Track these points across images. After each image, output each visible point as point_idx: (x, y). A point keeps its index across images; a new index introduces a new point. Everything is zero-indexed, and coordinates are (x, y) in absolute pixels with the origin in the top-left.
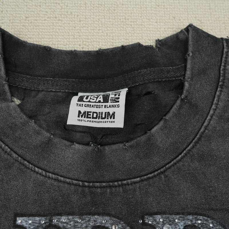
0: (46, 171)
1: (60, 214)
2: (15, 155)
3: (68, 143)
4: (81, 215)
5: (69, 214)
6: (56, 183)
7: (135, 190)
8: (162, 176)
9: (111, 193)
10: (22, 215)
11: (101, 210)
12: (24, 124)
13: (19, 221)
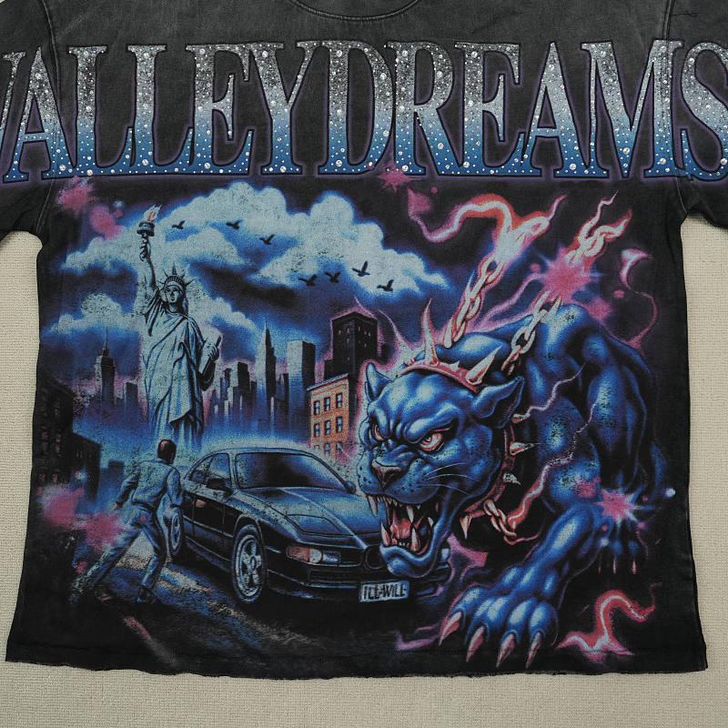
0: (317, 10)
1: (328, 40)
4: (342, 40)
5: (332, 40)
6: (323, 18)
7: (381, 25)
8: (402, 15)
9: (364, 26)
10: (301, 41)
11: (356, 37)
13: (299, 45)
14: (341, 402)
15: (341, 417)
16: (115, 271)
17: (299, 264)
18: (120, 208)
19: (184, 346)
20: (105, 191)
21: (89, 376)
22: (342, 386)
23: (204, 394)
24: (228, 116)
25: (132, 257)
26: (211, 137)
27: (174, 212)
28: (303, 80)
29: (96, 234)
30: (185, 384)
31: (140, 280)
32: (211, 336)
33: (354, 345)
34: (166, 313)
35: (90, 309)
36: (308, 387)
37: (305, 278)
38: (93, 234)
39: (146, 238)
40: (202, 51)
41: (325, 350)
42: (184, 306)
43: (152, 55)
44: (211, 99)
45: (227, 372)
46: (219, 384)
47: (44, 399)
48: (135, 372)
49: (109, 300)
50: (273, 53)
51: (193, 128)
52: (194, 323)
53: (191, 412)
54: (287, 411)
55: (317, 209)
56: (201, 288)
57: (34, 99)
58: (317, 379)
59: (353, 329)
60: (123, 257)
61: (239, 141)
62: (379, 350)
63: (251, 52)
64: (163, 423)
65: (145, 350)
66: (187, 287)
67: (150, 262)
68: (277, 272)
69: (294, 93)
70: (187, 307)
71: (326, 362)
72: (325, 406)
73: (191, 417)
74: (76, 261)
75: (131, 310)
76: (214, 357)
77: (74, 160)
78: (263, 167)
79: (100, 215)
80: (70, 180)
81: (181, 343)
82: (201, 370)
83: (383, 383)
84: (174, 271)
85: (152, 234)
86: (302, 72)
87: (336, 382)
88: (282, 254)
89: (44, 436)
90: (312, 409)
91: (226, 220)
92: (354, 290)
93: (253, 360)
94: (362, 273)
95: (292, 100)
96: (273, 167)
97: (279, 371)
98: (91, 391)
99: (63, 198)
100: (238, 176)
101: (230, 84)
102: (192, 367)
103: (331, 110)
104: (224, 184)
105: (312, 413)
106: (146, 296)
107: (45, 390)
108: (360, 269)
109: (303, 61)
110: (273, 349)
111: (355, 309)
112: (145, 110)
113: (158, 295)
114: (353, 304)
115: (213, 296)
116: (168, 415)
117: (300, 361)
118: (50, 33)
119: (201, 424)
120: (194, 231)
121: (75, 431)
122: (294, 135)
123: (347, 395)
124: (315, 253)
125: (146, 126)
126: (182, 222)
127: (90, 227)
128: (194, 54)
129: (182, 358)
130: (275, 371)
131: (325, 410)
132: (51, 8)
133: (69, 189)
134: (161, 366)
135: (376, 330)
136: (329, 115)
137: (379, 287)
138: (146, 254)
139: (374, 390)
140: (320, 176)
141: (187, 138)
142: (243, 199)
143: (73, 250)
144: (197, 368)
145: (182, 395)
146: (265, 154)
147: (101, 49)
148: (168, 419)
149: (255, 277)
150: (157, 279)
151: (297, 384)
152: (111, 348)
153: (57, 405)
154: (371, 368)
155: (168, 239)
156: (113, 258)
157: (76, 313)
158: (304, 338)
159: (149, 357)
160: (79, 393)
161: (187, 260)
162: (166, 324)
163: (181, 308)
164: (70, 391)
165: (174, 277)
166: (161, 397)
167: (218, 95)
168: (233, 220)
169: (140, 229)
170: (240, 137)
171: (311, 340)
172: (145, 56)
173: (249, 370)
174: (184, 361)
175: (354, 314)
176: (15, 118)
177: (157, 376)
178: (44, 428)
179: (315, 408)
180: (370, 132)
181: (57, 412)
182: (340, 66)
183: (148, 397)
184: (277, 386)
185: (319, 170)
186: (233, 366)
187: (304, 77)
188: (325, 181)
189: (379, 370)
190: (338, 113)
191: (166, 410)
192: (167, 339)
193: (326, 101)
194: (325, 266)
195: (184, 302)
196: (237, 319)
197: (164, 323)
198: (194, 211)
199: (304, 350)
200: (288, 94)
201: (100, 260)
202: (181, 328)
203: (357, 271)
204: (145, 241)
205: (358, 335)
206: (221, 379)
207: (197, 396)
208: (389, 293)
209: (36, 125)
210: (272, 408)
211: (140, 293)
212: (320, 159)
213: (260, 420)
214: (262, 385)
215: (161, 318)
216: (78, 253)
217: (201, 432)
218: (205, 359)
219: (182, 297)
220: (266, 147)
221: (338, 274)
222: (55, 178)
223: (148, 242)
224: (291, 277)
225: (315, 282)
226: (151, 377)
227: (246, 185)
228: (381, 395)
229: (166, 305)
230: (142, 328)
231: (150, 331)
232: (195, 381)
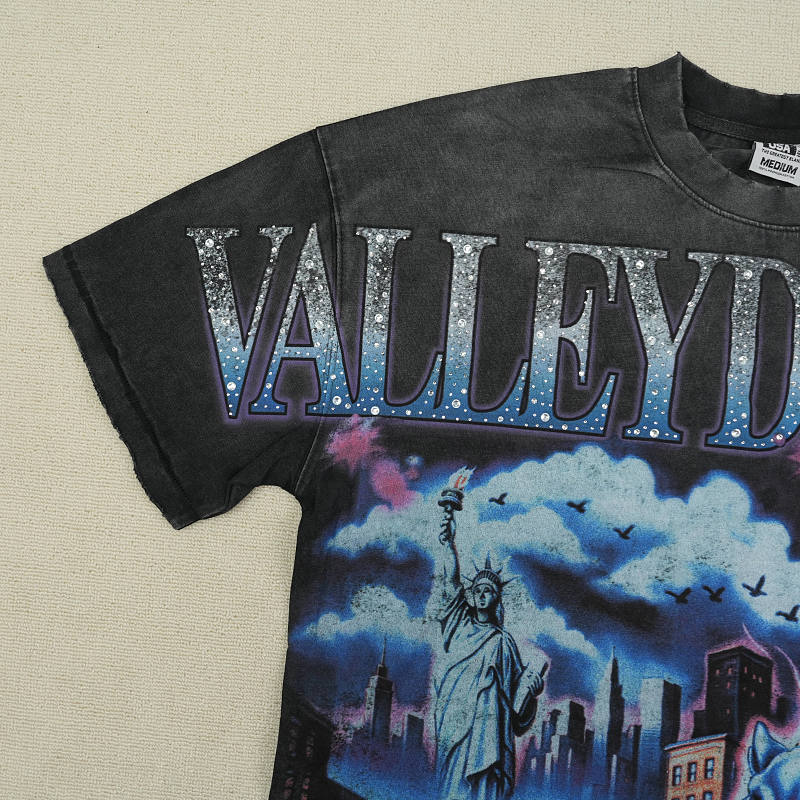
0: (721, 209)
1: (733, 253)
2: (689, 191)
3: (746, 181)
4: (754, 256)
5: (741, 254)
6: (730, 222)
9: (787, 238)
10: (694, 251)
11: (774, 253)
12: (702, 157)
13: (691, 256)
14: (712, 770)
15: (710, 793)
16: (401, 556)
17: (667, 570)
18: (416, 466)
19: (495, 672)
20: (396, 440)
21: (358, 703)
22: (716, 749)
23: (518, 740)
24: (582, 350)
25: (428, 538)
26: (553, 377)
27: (494, 479)
28: (696, 309)
29: (379, 501)
30: (492, 725)
31: (437, 571)
32: (534, 661)
33: (736, 692)
34: (473, 622)
35: (363, 607)
36: (666, 745)
37: (674, 591)
38: (375, 500)
39: (450, 512)
40: (549, 251)
41: (694, 697)
42: (498, 614)
43: (475, 249)
44: (558, 321)
45: (555, 714)
46: (540, 729)
47: (294, 733)
48: (421, 701)
49: (391, 596)
50: (652, 264)
51: (529, 361)
52: (511, 640)
53: (498, 764)
54: (634, 776)
55: (698, 494)
56: (525, 590)
57: (301, 297)
58: (681, 736)
59: (737, 670)
60: (414, 537)
61: (594, 387)
62: (774, 704)
63: (620, 261)
64: (457, 777)
65: (438, 671)
66: (506, 588)
67: (453, 548)
68: (635, 579)
69: (683, 327)
70: (502, 616)
71: (696, 713)
72: (689, 774)
73: (497, 771)
74: (350, 538)
75: (421, 613)
76: (537, 690)
77: (354, 392)
78: (625, 428)
79: (385, 474)
80: (347, 420)
81: (491, 667)
82: (517, 708)
83: (774, 751)
84: (488, 564)
85: (459, 508)
86: (696, 298)
87: (707, 742)
88: (643, 554)
89: (289, 782)
90: (671, 777)
91: (566, 498)
92: (742, 614)
93: (591, 699)
94: (756, 592)
95: (678, 338)
96: (641, 429)
97: (629, 721)
98: (358, 722)
99: (336, 445)
100: (588, 437)
101: (588, 303)
102: (504, 703)
103: (733, 357)
104: (568, 446)
105: (670, 783)
106: (444, 595)
107: (294, 719)
108: (754, 585)
109: (697, 282)
110: (621, 686)
111: (743, 643)
112: (461, 328)
113: (462, 595)
114: (739, 635)
115: (541, 604)
116: (465, 768)
117: (659, 709)
118: (332, 205)
119: (510, 784)
120: (519, 509)
121: (330, 776)
122: (677, 389)
123: (722, 761)
124: (691, 557)
125: (463, 354)
126: (504, 495)
127: (370, 489)
128: (536, 253)
129: (489, 688)
130: (622, 721)
131: (689, 779)
132: (336, 167)
133: (344, 432)
134: (460, 695)
135: (771, 673)
136: (729, 364)
137: (779, 614)
138: (449, 535)
139: (760, 758)
140: (706, 449)
141: (518, 374)
142: (594, 471)
143: (346, 523)
144: (511, 705)
145: (486, 739)
146: (631, 409)
147: (404, 234)
148: (464, 772)
149: (603, 583)
150: (463, 572)
151: (651, 739)
152: (391, 666)
153: (310, 741)
154: (761, 730)
155: (483, 518)
156: (402, 536)
157: (344, 612)
158: (666, 676)
159: (443, 683)
160: (341, 726)
161: (507, 550)
162: (472, 639)
163: (494, 618)
164: (329, 722)
165: (487, 572)
166: (457, 740)
167: (568, 318)
168: (577, 499)
169: (442, 499)
170: (596, 382)
171: (676, 680)
172: (466, 249)
173: (586, 716)
174: (493, 691)
175: (740, 649)
176: (271, 320)
177: (452, 709)
178: (290, 772)
179: (674, 776)
180: (784, 391)
181: (309, 752)
182: (747, 293)
183: (437, 738)
184: (623, 739)
185: (706, 440)
186: (563, 705)
187: (698, 305)
188: (714, 456)
189: (773, 734)
190: (742, 361)
191: (462, 759)
192: (471, 660)
193: (727, 343)
194: (704, 578)
195: (499, 609)
196: (573, 640)
197: (468, 638)
198: (522, 480)
199: (664, 694)
200: (674, 330)
201: (382, 539)
202: (491, 645)
203: (748, 587)
204: (449, 516)
205: (744, 679)
206: (544, 723)
207: (507, 742)
208: (792, 623)
209: (301, 334)
210: (613, 770)
211: (437, 589)
212: (710, 425)
213: (595, 785)
214: (601, 736)
215: (465, 629)
216: (352, 528)
217: (510, 793)
218: (522, 692)
219: (496, 601)
220: (633, 401)
221: (721, 590)
222: (326, 415)
223: (452, 518)
224: (655, 588)
225: (688, 598)
226: (444, 709)
227: (600, 450)
228: (770, 767)
229: (473, 612)
230: (436, 640)
231: (447, 645)
232: (507, 722)
